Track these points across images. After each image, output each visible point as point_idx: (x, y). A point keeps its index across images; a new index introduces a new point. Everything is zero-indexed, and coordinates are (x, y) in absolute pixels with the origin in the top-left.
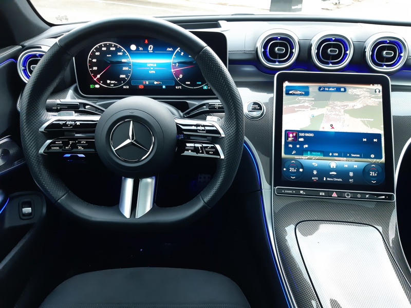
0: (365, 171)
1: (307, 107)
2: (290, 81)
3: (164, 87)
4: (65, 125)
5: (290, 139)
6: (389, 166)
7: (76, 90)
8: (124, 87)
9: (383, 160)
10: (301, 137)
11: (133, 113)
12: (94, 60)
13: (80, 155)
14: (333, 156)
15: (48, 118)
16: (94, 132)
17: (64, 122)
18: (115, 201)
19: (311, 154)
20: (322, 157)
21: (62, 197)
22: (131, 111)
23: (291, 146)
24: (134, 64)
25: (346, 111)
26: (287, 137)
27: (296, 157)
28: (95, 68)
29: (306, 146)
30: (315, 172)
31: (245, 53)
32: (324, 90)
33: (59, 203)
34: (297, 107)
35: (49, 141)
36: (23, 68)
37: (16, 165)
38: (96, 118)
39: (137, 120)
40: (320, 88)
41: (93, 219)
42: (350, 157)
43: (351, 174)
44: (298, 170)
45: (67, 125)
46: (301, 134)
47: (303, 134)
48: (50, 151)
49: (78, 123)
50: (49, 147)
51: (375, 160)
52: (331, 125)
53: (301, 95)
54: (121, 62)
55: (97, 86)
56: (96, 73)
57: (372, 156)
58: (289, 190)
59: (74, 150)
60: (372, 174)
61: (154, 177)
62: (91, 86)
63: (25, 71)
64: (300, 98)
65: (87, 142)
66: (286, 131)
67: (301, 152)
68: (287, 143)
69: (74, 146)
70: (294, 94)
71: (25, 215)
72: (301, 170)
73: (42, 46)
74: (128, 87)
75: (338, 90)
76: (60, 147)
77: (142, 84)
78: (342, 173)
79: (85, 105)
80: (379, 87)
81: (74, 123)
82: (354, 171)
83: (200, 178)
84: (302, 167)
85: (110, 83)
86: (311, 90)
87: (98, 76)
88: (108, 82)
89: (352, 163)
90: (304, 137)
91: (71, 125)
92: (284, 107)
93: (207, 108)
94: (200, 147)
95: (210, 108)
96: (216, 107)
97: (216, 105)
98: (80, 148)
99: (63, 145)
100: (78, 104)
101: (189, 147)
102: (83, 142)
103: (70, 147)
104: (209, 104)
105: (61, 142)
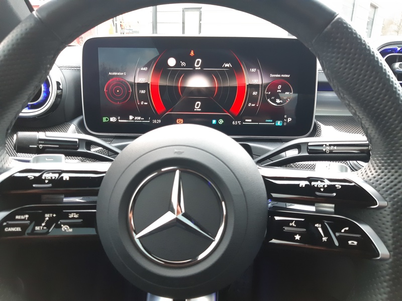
3: (214, 122)
4: (39, 180)
7: (80, 125)
11: (181, 153)
15: (6, 166)
16: (96, 193)
17: (37, 175)
22: (176, 149)
38: (103, 167)
39: (190, 168)
45: (43, 182)
49: (66, 177)
55: (113, 119)
61: (214, 294)
62: (105, 120)
65: (81, 215)
69: (53, 224)
76: (23, 227)
79: (89, 144)
81: (57, 175)
91: (51, 181)
93: (303, 153)
94: (320, 229)
95: (310, 151)
96: (324, 150)
97: (324, 146)
98: (66, 229)
99: (31, 223)
100: (77, 140)
101: (294, 227)
102: (74, 215)
103: (44, 226)
104: (309, 144)
105: (27, 216)
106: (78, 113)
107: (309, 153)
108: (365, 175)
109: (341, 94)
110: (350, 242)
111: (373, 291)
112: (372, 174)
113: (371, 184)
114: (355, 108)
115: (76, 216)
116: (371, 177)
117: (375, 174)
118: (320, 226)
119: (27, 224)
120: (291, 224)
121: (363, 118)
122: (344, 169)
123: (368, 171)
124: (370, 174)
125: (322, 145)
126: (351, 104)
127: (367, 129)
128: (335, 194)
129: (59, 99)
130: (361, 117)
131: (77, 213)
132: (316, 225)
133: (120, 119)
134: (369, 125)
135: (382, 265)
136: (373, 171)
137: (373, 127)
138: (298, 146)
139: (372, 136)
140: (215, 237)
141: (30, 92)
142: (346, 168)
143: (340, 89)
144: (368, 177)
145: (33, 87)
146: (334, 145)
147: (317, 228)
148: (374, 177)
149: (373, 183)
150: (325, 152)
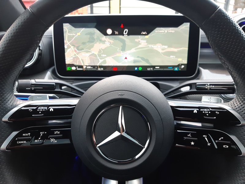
4: (35, 112)
15: (15, 103)
22: (120, 93)
35: (15, 133)
45: (38, 112)
48: (15, 146)
49: (52, 109)
50: (13, 142)
55: (74, 68)
59: (46, 143)
61: (142, 179)
62: (68, 69)
69: (46, 138)
76: (28, 141)
79: (61, 85)
91: (42, 112)
93: (193, 89)
94: (206, 138)
95: (198, 89)
96: (206, 88)
97: (206, 85)
98: (53, 141)
99: (32, 138)
100: (54, 84)
101: (190, 137)
102: (57, 132)
103: (40, 139)
104: (197, 84)
105: (29, 134)
106: (51, 65)
107: (197, 89)
108: (233, 105)
109: (220, 56)
110: (224, 146)
111: (237, 174)
112: (238, 105)
113: (237, 111)
114: (228, 65)
115: (58, 133)
116: (237, 107)
117: (239, 105)
118: (206, 136)
119: (30, 138)
120: (188, 135)
121: (233, 71)
122: (219, 101)
123: (235, 103)
124: (236, 105)
125: (205, 85)
126: (226, 63)
127: (235, 77)
128: (215, 118)
129: (40, 56)
130: (232, 71)
131: (59, 131)
132: (203, 136)
133: (78, 68)
134: (237, 75)
135: (243, 159)
136: (238, 103)
137: (239, 77)
138: (190, 85)
139: (238, 82)
140: (145, 145)
141: (28, 58)
142: (221, 100)
143: (219, 53)
144: (235, 107)
145: (29, 55)
146: (213, 85)
147: (204, 137)
148: (239, 107)
149: (238, 111)
150: (207, 89)
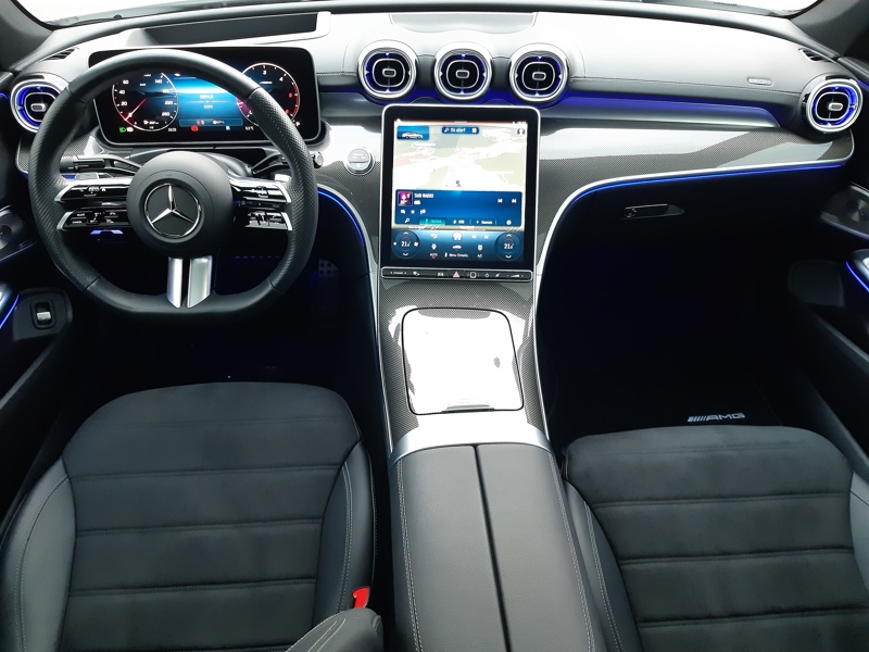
0: (499, 243)
1: (426, 157)
2: (403, 119)
3: (228, 128)
4: (87, 192)
5: (403, 202)
6: (528, 235)
7: (99, 137)
8: (170, 130)
9: (522, 228)
10: (418, 199)
11: (171, 175)
12: (122, 92)
13: (114, 231)
14: (457, 224)
15: (63, 183)
16: (124, 203)
17: (86, 188)
18: (160, 288)
19: (429, 223)
20: (444, 226)
21: (91, 283)
22: (168, 173)
23: (403, 211)
24: (182, 97)
25: (477, 162)
26: (399, 199)
27: (410, 227)
28: (124, 103)
29: (423, 211)
30: (434, 247)
31: (343, 75)
32: (449, 132)
33: (89, 292)
34: (412, 157)
35: (68, 214)
36: (19, 108)
37: (22, 248)
38: (127, 181)
39: (178, 185)
40: (444, 129)
41: (133, 310)
42: (480, 224)
43: (480, 248)
44: (412, 244)
45: (90, 193)
46: (417, 196)
47: (419, 196)
48: (71, 226)
49: (104, 189)
50: (69, 221)
51: (512, 228)
52: (458, 182)
53: (418, 139)
54: (161, 94)
55: (130, 130)
56: (126, 110)
57: (509, 222)
58: (399, 270)
59: (102, 224)
60: (507, 246)
61: (211, 257)
62: (121, 130)
63: (22, 111)
64: (416, 143)
65: (117, 213)
66: (397, 191)
67: (417, 220)
68: (398, 209)
69: (101, 219)
70: (409, 138)
71: (41, 322)
72: (416, 244)
73: (44, 75)
74: (175, 130)
75: (469, 131)
76: (83, 221)
77: (196, 123)
78: (469, 247)
79: (112, 161)
80: (523, 126)
81: (98, 188)
82: (485, 244)
83: (322, 265)
84: (418, 240)
85: (148, 126)
86: (432, 131)
87: (130, 115)
88: (146, 122)
89: (480, 234)
90: (421, 199)
91: (94, 192)
92: (396, 157)
99: (87, 218)
100: (103, 160)
103: (95, 220)
105: (84, 214)
106: (93, 125)
131: (114, 212)
